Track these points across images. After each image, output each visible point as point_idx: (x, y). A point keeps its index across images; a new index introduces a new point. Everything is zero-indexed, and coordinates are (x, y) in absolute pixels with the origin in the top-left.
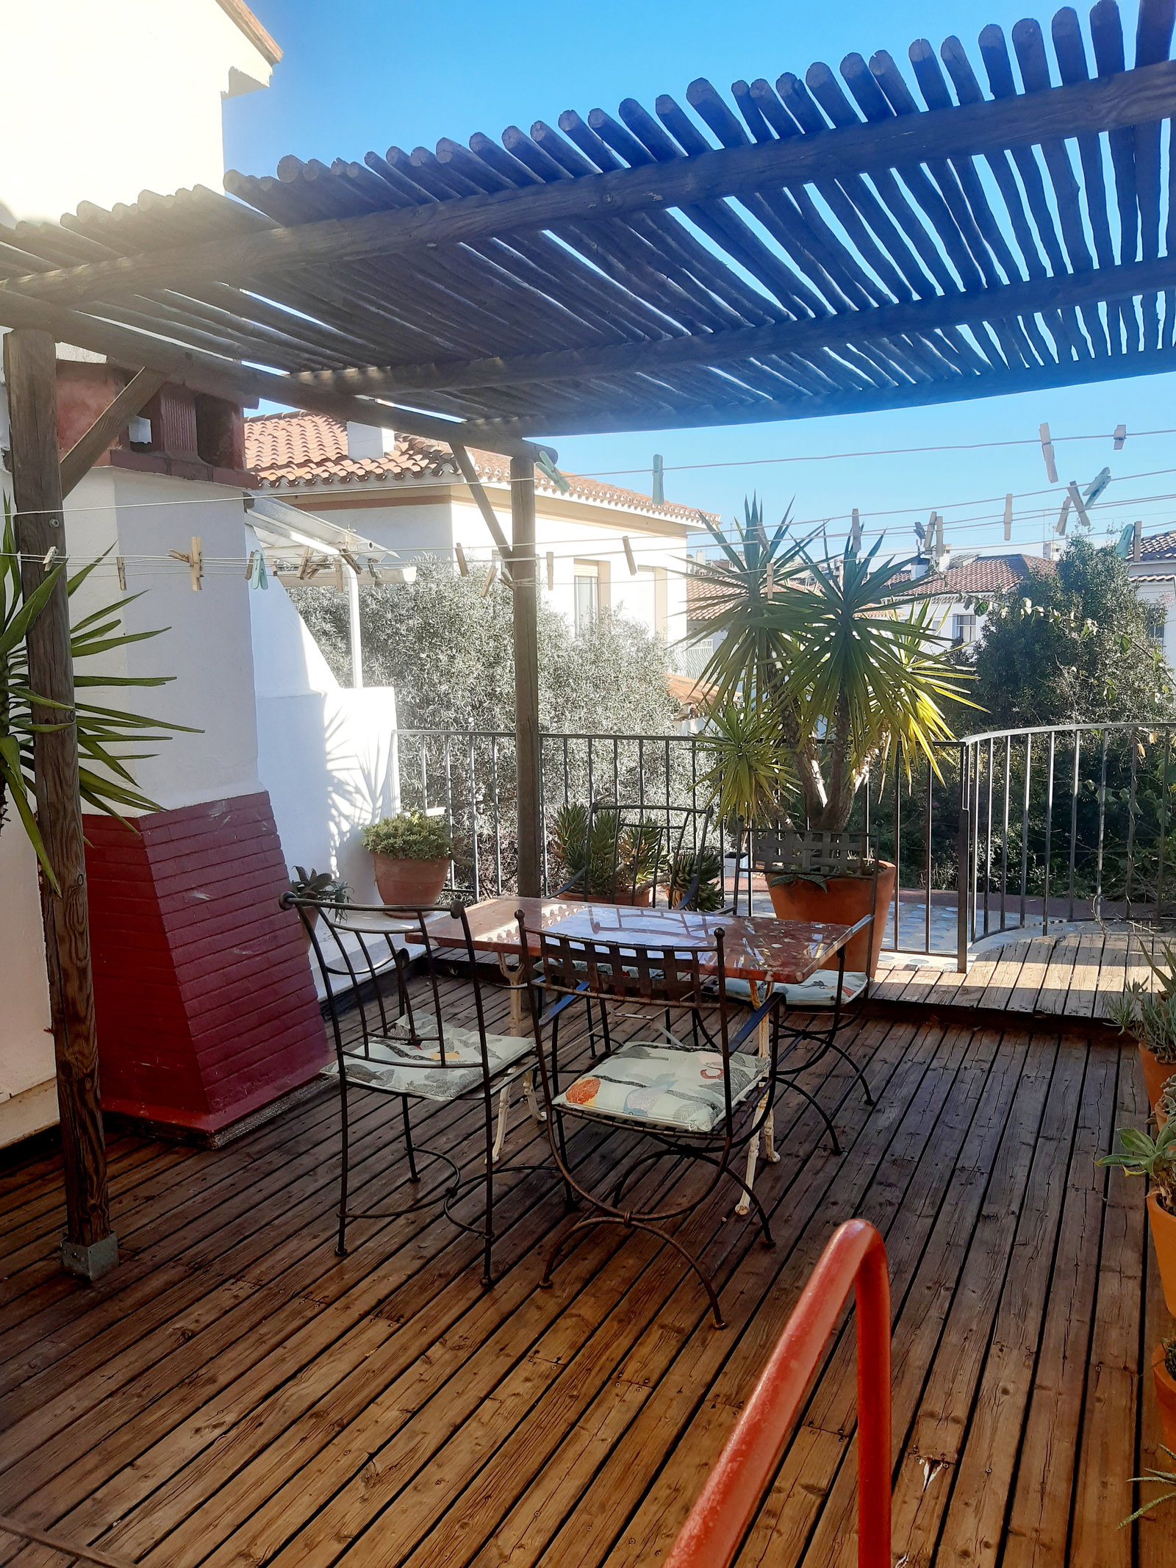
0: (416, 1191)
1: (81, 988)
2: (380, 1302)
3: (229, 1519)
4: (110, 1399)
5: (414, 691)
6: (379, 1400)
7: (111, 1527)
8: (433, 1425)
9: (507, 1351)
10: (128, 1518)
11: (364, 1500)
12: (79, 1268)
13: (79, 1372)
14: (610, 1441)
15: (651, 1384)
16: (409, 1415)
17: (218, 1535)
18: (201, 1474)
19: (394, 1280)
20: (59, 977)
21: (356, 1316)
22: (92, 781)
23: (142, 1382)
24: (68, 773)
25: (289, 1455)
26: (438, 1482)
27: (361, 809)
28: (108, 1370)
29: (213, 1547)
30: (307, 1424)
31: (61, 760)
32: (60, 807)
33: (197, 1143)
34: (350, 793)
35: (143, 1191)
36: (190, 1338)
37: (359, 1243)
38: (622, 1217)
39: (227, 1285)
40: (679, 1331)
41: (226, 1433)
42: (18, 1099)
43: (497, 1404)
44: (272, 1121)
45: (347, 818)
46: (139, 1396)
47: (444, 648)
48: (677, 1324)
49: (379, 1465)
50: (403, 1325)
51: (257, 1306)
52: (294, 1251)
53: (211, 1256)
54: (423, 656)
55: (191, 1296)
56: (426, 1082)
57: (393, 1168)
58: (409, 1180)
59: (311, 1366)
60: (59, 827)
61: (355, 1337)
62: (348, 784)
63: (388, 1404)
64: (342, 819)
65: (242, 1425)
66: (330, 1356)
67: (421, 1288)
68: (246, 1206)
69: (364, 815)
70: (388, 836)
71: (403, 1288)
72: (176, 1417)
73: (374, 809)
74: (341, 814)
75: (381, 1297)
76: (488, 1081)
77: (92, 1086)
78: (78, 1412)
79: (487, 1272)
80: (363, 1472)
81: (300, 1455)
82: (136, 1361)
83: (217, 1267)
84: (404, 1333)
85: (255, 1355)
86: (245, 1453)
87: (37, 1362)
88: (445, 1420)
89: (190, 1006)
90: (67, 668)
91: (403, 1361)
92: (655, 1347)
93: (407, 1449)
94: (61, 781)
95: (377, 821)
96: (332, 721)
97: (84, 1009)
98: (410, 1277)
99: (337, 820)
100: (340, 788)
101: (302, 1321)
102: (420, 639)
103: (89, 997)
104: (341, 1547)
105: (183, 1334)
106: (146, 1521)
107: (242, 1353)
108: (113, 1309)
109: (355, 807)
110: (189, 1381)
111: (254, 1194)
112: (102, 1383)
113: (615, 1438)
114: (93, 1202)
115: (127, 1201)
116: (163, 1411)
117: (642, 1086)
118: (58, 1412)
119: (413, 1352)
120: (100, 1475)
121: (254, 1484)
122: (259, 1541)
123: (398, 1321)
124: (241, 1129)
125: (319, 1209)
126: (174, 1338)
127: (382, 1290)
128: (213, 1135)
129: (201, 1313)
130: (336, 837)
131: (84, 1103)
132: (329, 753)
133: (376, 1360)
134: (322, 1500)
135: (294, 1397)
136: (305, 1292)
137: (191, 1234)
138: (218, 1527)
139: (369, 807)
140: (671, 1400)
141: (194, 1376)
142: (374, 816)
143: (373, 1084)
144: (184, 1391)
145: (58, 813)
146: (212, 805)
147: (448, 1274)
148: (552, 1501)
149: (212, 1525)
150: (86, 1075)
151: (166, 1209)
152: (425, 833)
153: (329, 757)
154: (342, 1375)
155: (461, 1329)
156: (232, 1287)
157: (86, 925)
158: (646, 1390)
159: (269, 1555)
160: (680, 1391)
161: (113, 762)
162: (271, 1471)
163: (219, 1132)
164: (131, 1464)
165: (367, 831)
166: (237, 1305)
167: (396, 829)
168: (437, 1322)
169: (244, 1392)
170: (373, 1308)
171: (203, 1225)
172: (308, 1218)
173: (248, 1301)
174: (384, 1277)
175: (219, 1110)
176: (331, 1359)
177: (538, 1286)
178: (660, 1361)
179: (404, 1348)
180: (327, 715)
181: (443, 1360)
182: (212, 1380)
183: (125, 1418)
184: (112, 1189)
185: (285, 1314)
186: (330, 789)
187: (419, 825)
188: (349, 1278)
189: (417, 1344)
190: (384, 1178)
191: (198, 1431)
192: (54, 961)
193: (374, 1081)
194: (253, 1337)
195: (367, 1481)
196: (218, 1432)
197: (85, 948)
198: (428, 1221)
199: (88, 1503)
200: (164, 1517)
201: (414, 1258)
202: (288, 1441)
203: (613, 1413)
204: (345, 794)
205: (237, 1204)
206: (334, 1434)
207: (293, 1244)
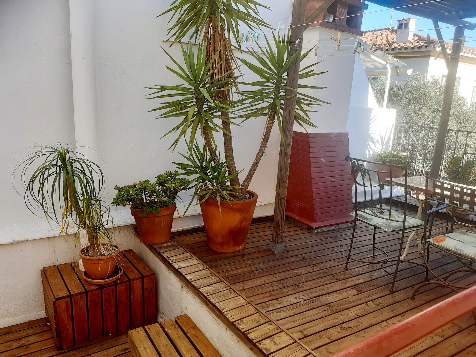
0: (374, 260)
1: (285, 173)
2: (355, 285)
3: (299, 322)
4: (274, 282)
5: (404, 119)
6: (349, 309)
7: (268, 311)
8: (365, 322)
9: (394, 311)
10: (273, 311)
11: (339, 332)
12: (273, 250)
13: (268, 274)
14: (424, 347)
15: (445, 338)
16: (358, 317)
17: (296, 324)
18: (294, 308)
19: (361, 281)
20: (281, 169)
21: (347, 286)
22: (298, 116)
23: (284, 281)
24: (292, 112)
25: (320, 313)
26: (363, 337)
27: (378, 148)
28: (275, 276)
29: (293, 327)
30: (326, 308)
31: (291, 108)
32: (288, 121)
33: (310, 229)
34: (375, 142)
35: (293, 237)
36: (298, 275)
37: (352, 268)
38: (445, 284)
39: (311, 266)
40: (459, 327)
41: (303, 301)
42: (266, 205)
43: (387, 324)
44: (332, 230)
45: (372, 150)
46: (282, 284)
47: (418, 104)
48: (459, 325)
49: (345, 325)
50: (361, 293)
51: (319, 274)
52: (332, 264)
53: (308, 258)
54: (410, 107)
55: (301, 265)
56: (383, 224)
57: (367, 252)
58: (372, 257)
59: (331, 294)
60: (287, 127)
61: (346, 291)
62: (375, 139)
63: (352, 311)
64: (371, 150)
65: (308, 301)
66: (337, 293)
67: (369, 286)
68: (320, 249)
69: (378, 150)
70: (385, 157)
71: (363, 284)
72: (291, 293)
73: (382, 148)
74: (370, 148)
75: (356, 284)
76: (404, 229)
77: (284, 201)
78: (266, 282)
79: (392, 288)
80: (340, 325)
81: (323, 314)
82: (283, 276)
83: (309, 261)
84: (361, 295)
85: (315, 286)
86: (307, 308)
87: (259, 268)
88: (369, 322)
89: (314, 191)
90: (297, 81)
91: (359, 302)
92: (448, 328)
93: (355, 325)
94: (290, 114)
95: (382, 152)
96: (373, 118)
97: (285, 179)
98: (366, 282)
99: (369, 150)
100: (372, 140)
101: (330, 282)
102: (410, 101)
103: (287, 176)
104: (329, 341)
105: (297, 274)
106: (278, 313)
107: (313, 284)
108: (280, 262)
109: (376, 146)
110: (297, 285)
111: (323, 247)
112: (273, 278)
113: (426, 348)
114: (279, 233)
115: (288, 238)
116: (288, 290)
117: (463, 242)
118: (261, 281)
119: (363, 301)
120: (269, 299)
121: (309, 316)
122: (306, 330)
123: (360, 292)
124: (323, 230)
125: (342, 256)
126: (294, 274)
127: (357, 282)
128: (314, 228)
129: (303, 271)
130: (368, 155)
131: (281, 205)
132: (370, 128)
133: (351, 299)
134: (326, 327)
135: (324, 300)
136: (333, 275)
137: (304, 251)
138: (296, 323)
139: (380, 147)
140: (451, 345)
141: (298, 285)
142: (382, 151)
143: (365, 221)
144: (294, 287)
145: (287, 122)
146: (331, 133)
147: (379, 285)
148: (400, 356)
149: (295, 321)
150: (283, 198)
151: (298, 243)
152: (398, 158)
153: (370, 129)
154: (339, 300)
155: (380, 300)
156: (312, 267)
157: (290, 156)
158: (441, 339)
159: (308, 335)
160: (455, 344)
161: (305, 112)
162: (314, 315)
163: (316, 228)
164: (277, 299)
165: (378, 155)
166: (312, 272)
167: (388, 155)
168: (372, 296)
169: (310, 293)
170: (353, 286)
171: (308, 250)
172: (338, 257)
173: (316, 272)
174: (358, 279)
175: (317, 222)
176: (337, 294)
177: (409, 298)
178: (450, 333)
179: (360, 299)
180: (372, 116)
181: (372, 307)
182: (302, 287)
183: (277, 288)
184: (285, 234)
185: (326, 278)
186: (369, 139)
187: (396, 155)
188: (347, 276)
189: (365, 299)
190: (363, 254)
191: (296, 298)
192: (280, 165)
193: (365, 220)
194: (316, 281)
195: (341, 328)
196: (301, 300)
197: (288, 163)
198: (376, 269)
199: (264, 304)
200: (283, 315)
201: (368, 277)
202: (320, 310)
203: (427, 340)
204: (374, 142)
205: (318, 248)
206: (334, 313)
207: (332, 262)
